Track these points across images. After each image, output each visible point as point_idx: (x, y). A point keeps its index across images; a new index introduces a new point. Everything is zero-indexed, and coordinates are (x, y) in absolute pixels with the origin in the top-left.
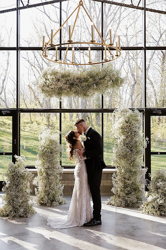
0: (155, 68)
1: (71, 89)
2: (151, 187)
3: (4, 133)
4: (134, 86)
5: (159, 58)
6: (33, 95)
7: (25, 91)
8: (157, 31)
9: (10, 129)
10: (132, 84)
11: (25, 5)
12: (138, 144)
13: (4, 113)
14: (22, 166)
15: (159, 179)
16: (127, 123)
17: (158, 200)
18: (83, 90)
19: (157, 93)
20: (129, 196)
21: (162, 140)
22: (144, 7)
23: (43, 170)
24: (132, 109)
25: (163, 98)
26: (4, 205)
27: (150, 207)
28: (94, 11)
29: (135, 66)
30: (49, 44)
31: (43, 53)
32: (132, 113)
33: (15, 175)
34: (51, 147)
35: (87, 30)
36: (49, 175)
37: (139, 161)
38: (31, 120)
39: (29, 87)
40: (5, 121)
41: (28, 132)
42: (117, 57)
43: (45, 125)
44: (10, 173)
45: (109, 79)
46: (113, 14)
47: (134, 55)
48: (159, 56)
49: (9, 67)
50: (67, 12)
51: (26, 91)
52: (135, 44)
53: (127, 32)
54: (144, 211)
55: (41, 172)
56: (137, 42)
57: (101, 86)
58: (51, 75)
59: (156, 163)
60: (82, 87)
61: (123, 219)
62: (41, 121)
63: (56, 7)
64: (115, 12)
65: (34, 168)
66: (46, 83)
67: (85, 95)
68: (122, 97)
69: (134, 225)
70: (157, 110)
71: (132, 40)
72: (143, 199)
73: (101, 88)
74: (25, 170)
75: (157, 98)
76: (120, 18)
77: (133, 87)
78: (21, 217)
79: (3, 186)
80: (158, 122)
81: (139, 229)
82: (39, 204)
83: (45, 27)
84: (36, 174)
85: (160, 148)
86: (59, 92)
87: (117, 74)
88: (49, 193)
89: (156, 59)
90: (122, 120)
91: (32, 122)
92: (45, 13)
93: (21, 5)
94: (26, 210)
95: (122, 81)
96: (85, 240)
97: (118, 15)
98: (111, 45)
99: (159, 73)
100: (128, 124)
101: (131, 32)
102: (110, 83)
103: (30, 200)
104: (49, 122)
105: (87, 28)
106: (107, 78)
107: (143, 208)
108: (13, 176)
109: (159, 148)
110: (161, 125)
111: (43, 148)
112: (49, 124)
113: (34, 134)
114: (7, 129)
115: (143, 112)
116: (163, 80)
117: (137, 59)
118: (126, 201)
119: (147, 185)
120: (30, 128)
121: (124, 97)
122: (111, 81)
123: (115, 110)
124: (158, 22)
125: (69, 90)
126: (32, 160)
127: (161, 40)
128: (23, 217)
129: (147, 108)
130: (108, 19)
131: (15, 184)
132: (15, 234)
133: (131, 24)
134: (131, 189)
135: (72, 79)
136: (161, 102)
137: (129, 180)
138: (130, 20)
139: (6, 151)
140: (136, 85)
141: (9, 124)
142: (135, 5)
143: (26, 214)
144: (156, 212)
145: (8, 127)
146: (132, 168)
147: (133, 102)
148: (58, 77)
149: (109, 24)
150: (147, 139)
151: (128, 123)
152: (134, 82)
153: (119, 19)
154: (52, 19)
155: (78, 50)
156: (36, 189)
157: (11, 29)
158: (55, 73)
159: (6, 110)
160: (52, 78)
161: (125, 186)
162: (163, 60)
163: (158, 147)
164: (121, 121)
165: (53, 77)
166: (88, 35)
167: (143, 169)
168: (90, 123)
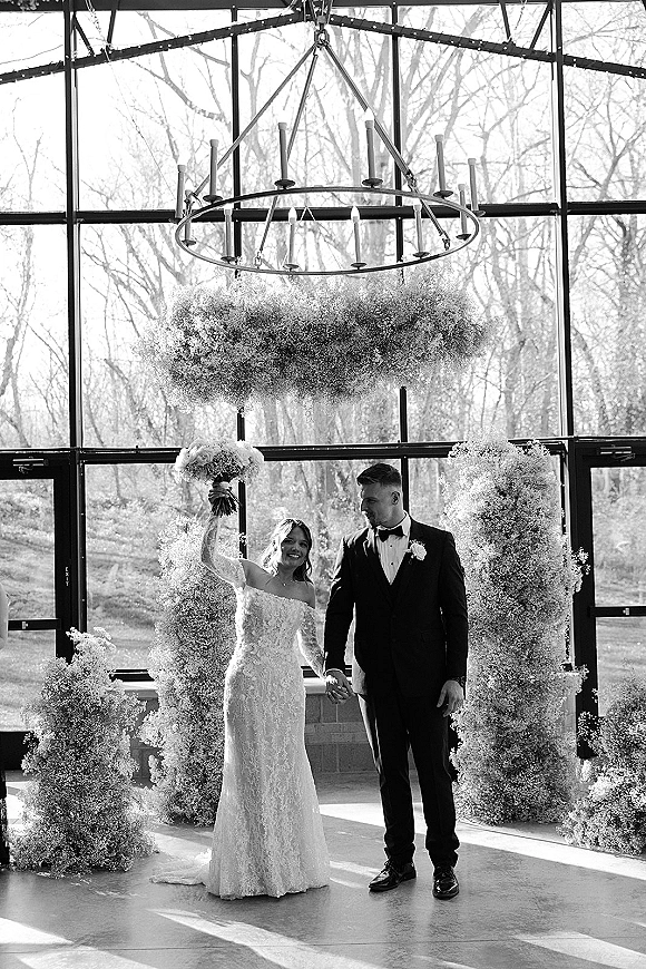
0: (595, 287)
1: (283, 368)
2: (603, 742)
3: (17, 546)
4: (515, 353)
5: (610, 248)
6: (124, 398)
7: (93, 380)
8: (598, 145)
9: (37, 529)
10: (508, 346)
11: (97, 52)
12: (547, 577)
13: (21, 467)
14: (101, 670)
15: (633, 709)
16: (505, 495)
17: (634, 793)
18: (333, 370)
19: (602, 381)
20: (518, 779)
21: (628, 562)
22: (555, 51)
23: (178, 685)
24: (523, 444)
25: (626, 399)
26: (30, 825)
27: (600, 819)
28: (356, 70)
29: (519, 277)
30: (200, 197)
31: (178, 230)
32: (522, 458)
33: (73, 708)
34: (209, 594)
35: (331, 146)
36: (203, 704)
37: (554, 644)
38: (119, 495)
39: (107, 366)
40: (16, 497)
41: (110, 540)
42: (465, 242)
43: (174, 511)
44: (55, 700)
45: (430, 327)
46: (427, 82)
47: (513, 238)
48: (610, 240)
49: (31, 290)
50: (255, 76)
51: (97, 382)
52: (515, 194)
53: (485, 148)
54: (578, 836)
55: (171, 691)
56: (522, 187)
57: (399, 355)
58: (206, 315)
59: (612, 651)
60: (329, 360)
61: (497, 868)
62: (157, 497)
63: (207, 57)
64: (436, 72)
65: (147, 678)
66: (187, 346)
67: (339, 391)
68: (469, 397)
69: (544, 893)
70: (617, 444)
71: (504, 179)
72: (572, 792)
73: (402, 364)
74: (111, 685)
75: (606, 401)
76: (457, 97)
77: (513, 359)
78: (97, 869)
79: (25, 749)
80: (613, 490)
81: (562, 906)
82: (165, 819)
83: (170, 135)
84: (152, 702)
85: (621, 591)
86: (240, 382)
88: (205, 776)
89: (596, 250)
90: (483, 484)
91: (124, 502)
92: (167, 80)
93: (82, 52)
94: (119, 842)
95: (480, 336)
96: (356, 958)
97: (448, 85)
98: (443, 194)
99: (607, 305)
100: (509, 501)
101: (499, 149)
102: (435, 343)
103: (134, 803)
104: (190, 499)
105: (329, 137)
106: (425, 325)
107: (574, 824)
108: (64, 709)
109: (618, 594)
110: (622, 501)
111: (178, 600)
112: (189, 508)
113: (134, 546)
114: (26, 530)
115: (560, 454)
116: (627, 332)
117: (524, 252)
118: (507, 799)
119: (589, 737)
120: (116, 525)
121: (478, 399)
122: (440, 336)
123: (454, 447)
124: (602, 110)
125: (276, 371)
126: (130, 648)
127: (614, 178)
128: (106, 869)
129: (577, 438)
130: (410, 100)
131: (71, 742)
132: (80, 939)
133: (501, 120)
134: (526, 751)
135: (289, 330)
136: (622, 414)
137: (514, 716)
138: (496, 103)
139: (25, 614)
140: (525, 353)
141: (34, 509)
142: (519, 44)
143: (118, 858)
144: (627, 838)
145: (29, 521)
146: (526, 671)
147: (514, 417)
148: (235, 324)
149: (415, 121)
150: (583, 556)
151: (508, 497)
152: (516, 339)
153: (450, 103)
154: (194, 104)
155: (308, 218)
156: (152, 761)
157: (39, 142)
158: (220, 310)
159: (30, 454)
160: (212, 329)
161: (502, 742)
162: (623, 255)
163: (615, 586)
164: (479, 487)
165: (213, 322)
166: (335, 164)
167: (570, 674)
168: (350, 501)
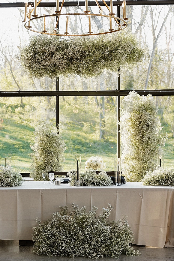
1: (69, 66)
31: (25, 25)
42: (125, 27)
57: (111, 61)
86: (53, 70)
87: (134, 45)
102: (124, 57)
106: (120, 51)
122: (126, 55)
125: (66, 67)
135: (71, 52)
148: (52, 50)
